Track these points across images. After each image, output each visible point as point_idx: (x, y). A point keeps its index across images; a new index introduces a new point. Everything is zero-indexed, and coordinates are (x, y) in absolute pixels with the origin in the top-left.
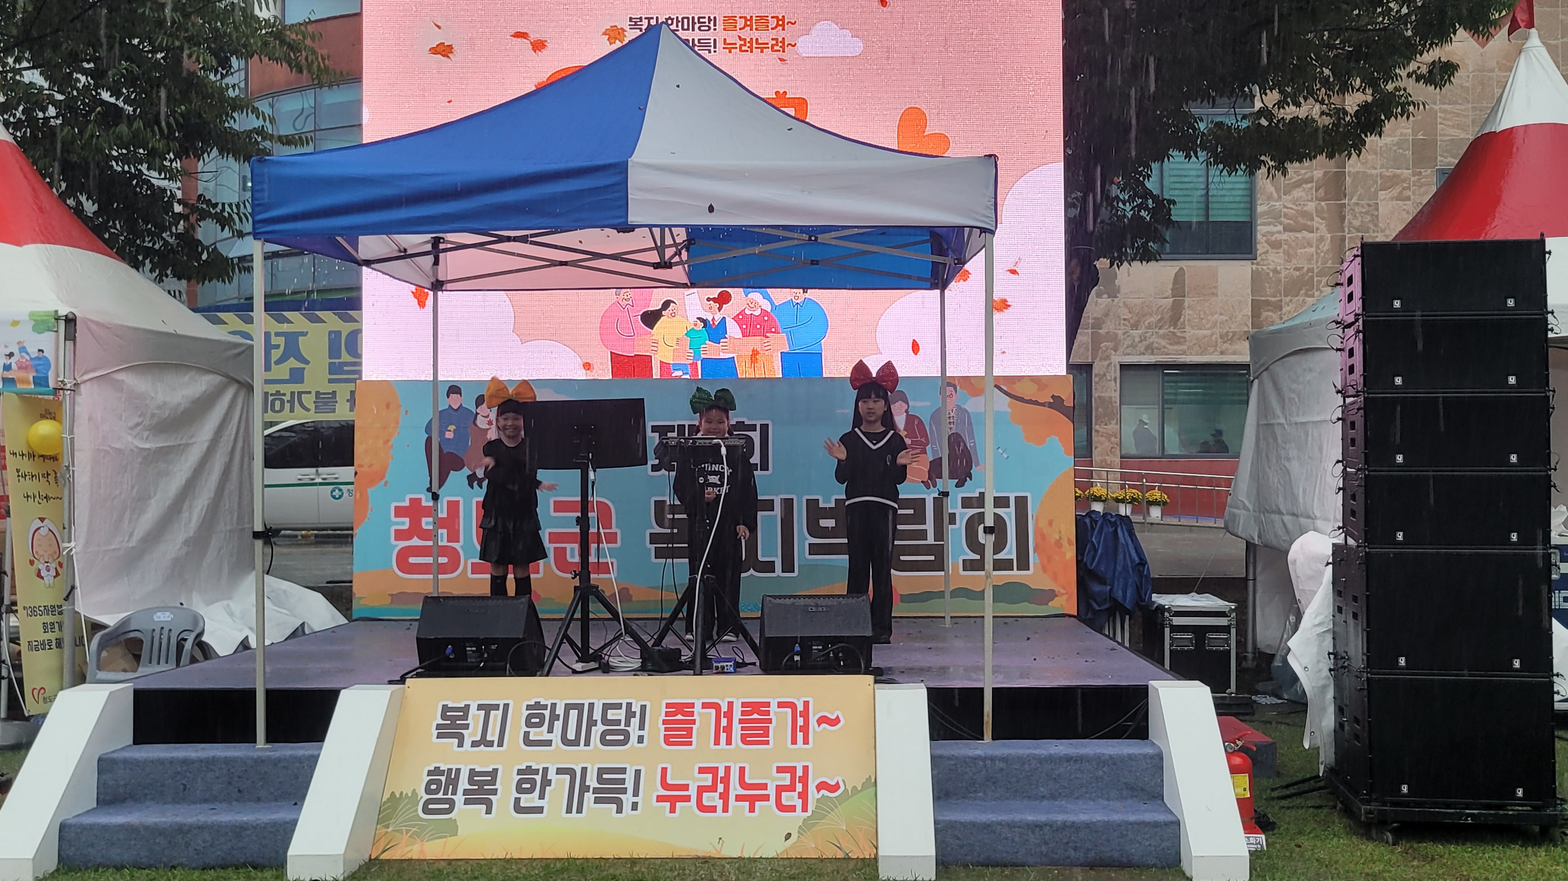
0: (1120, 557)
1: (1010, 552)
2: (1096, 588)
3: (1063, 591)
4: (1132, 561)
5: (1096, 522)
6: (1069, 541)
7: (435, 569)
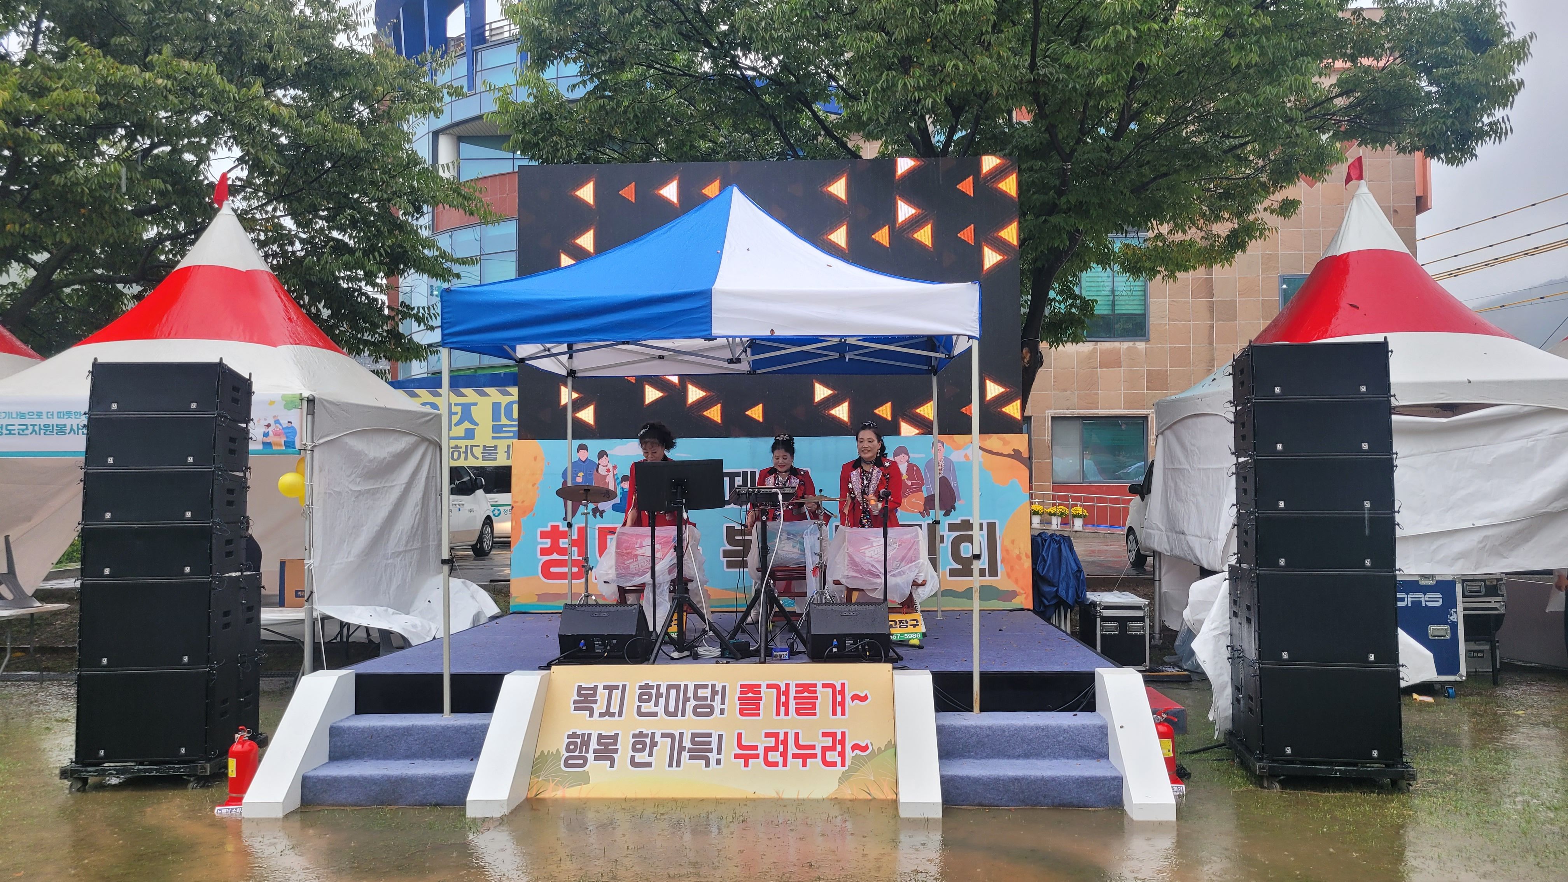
0: (1064, 566)
1: (983, 563)
2: (1046, 589)
3: (1022, 592)
4: (1072, 569)
5: (1046, 540)
6: (1027, 556)
7: (569, 576)
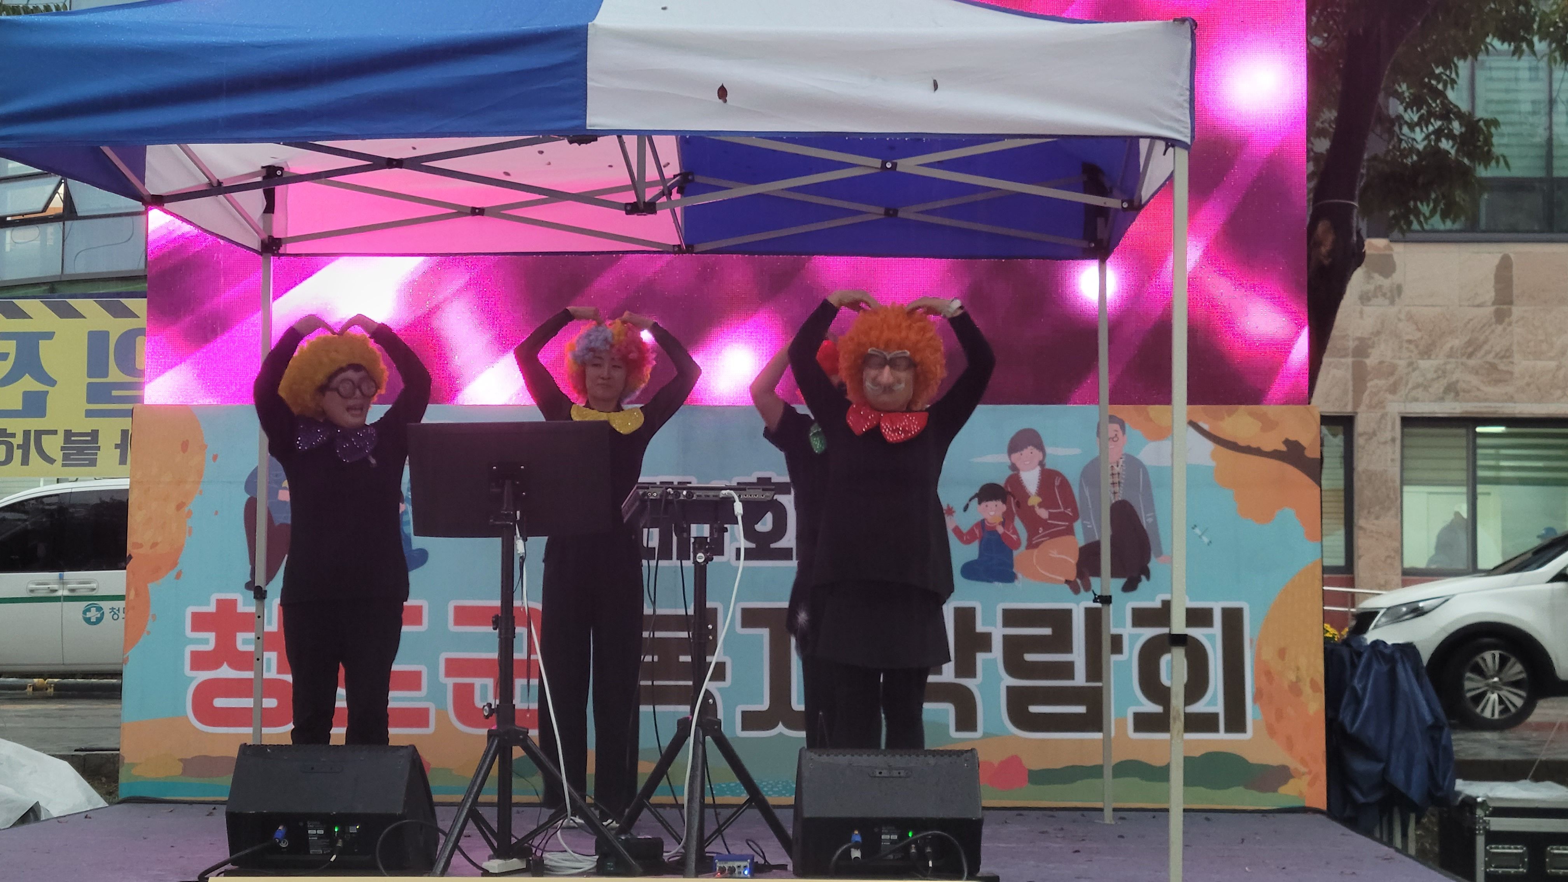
0: (1401, 715)
1: (1213, 702)
2: (1360, 765)
3: (1303, 769)
5: (1359, 655)
6: (1313, 683)
7: (257, 717)
